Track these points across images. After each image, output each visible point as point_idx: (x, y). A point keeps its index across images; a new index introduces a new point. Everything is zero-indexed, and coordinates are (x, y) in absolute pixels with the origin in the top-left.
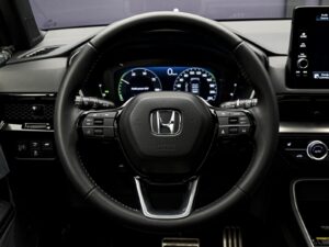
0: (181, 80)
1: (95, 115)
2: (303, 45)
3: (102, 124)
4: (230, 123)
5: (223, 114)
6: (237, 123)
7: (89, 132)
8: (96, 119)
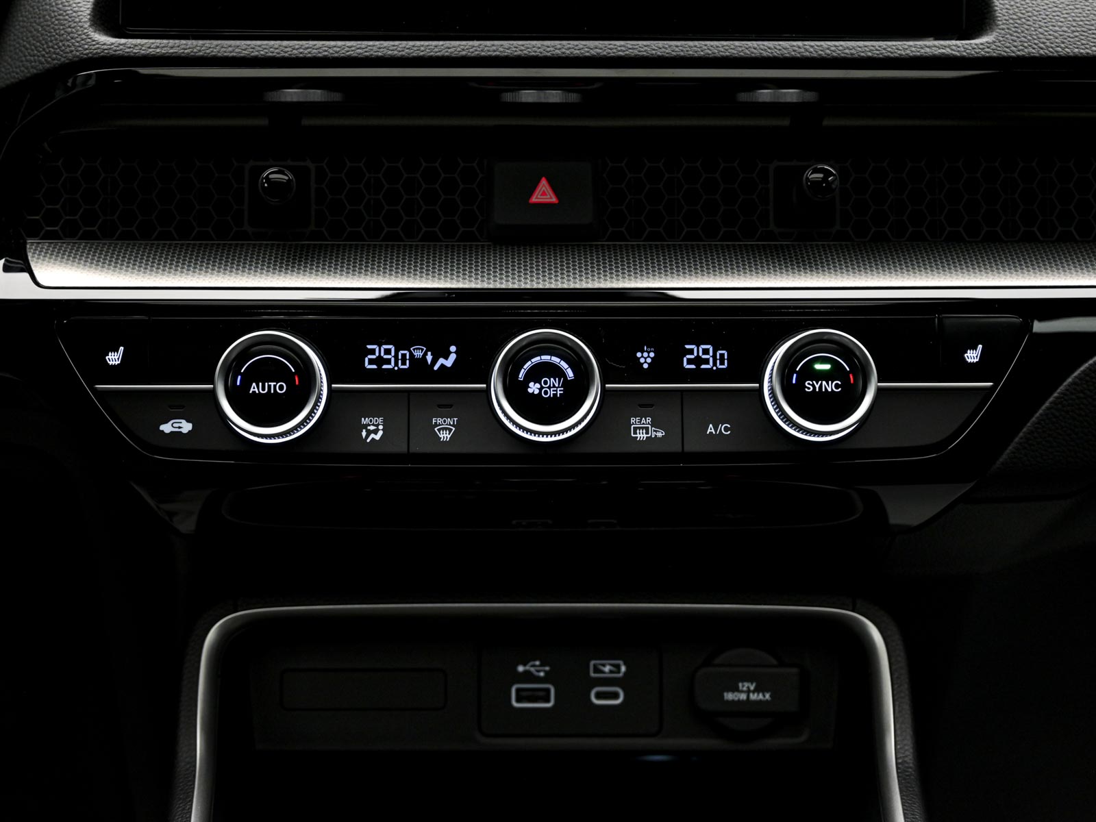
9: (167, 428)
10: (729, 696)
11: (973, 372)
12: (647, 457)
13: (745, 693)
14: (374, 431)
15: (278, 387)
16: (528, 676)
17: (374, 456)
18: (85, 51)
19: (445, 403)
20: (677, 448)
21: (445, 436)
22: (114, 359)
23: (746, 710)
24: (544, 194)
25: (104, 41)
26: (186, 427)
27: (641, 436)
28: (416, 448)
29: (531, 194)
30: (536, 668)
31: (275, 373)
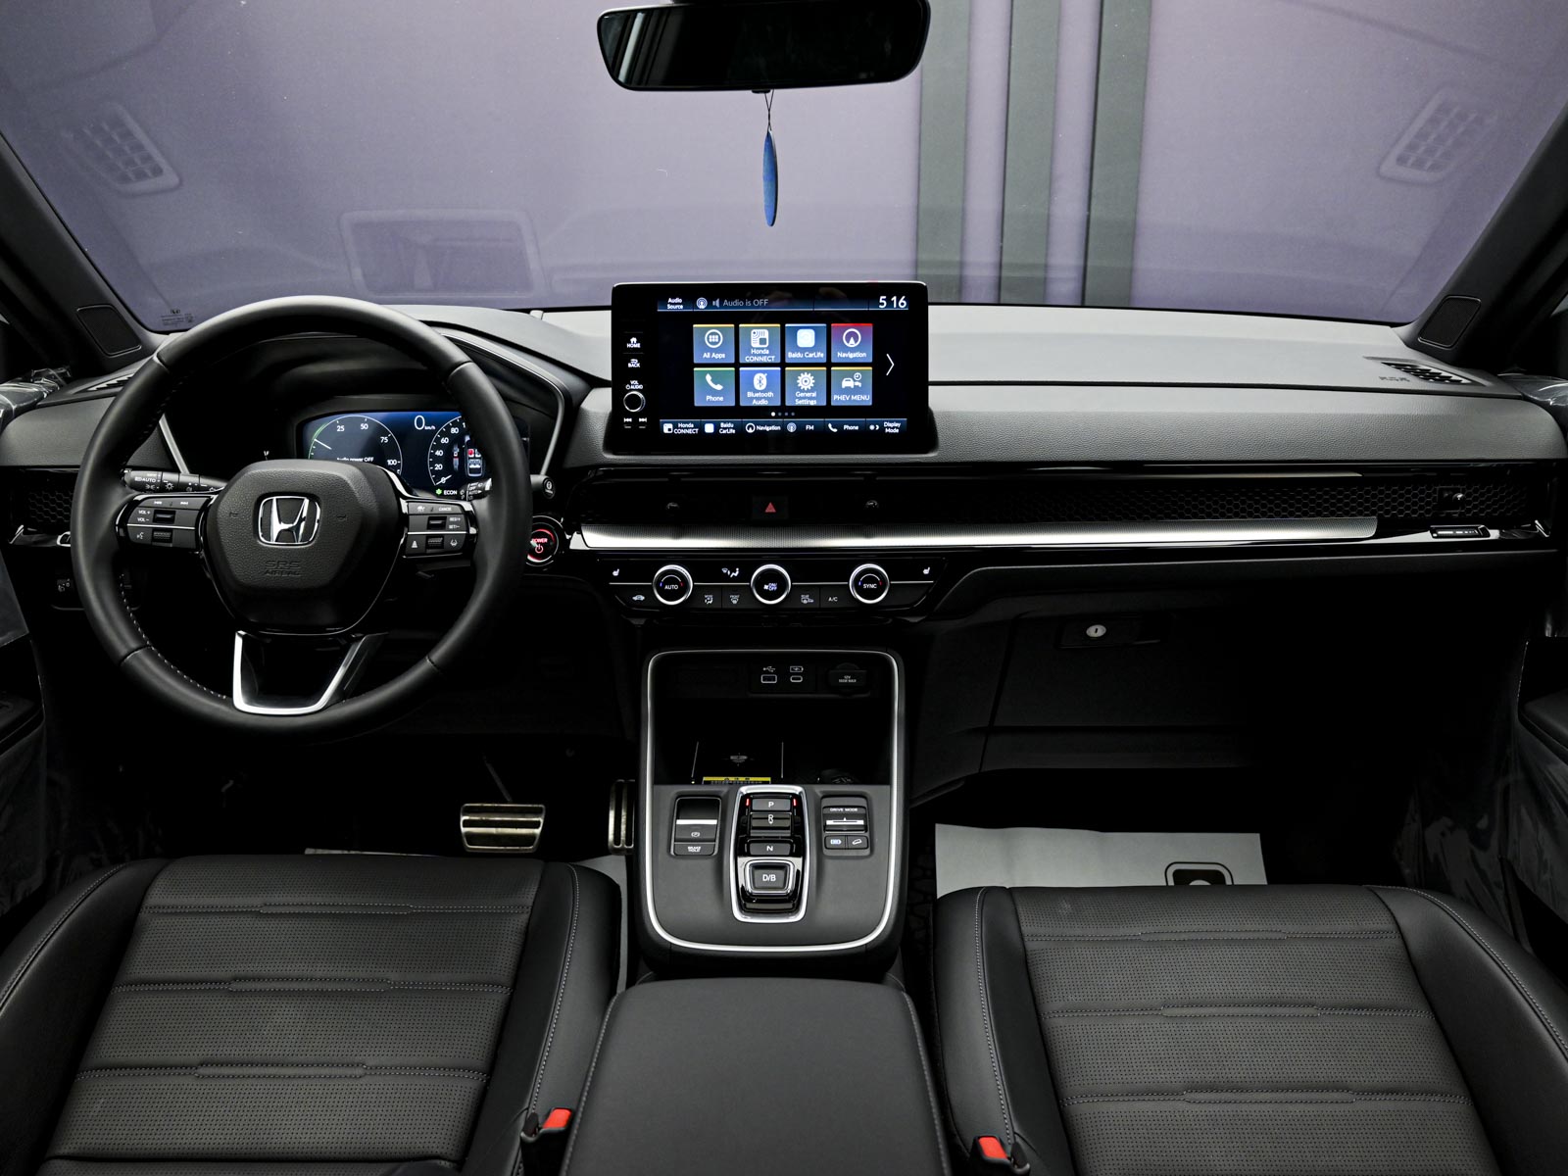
0: (445, 441)
1: (158, 503)
2: (634, 363)
3: (171, 521)
4: (430, 527)
5: (421, 508)
6: (442, 527)
7: (140, 536)
8: (158, 511)
9: (635, 598)
10: (841, 681)
11: (926, 577)
12: (807, 608)
13: (847, 679)
14: (709, 600)
15: (675, 587)
16: (767, 672)
17: (710, 608)
18: (601, 461)
19: (735, 590)
20: (818, 606)
21: (735, 602)
22: (616, 573)
23: (847, 685)
24: (770, 509)
25: (610, 457)
26: (642, 598)
27: (805, 602)
28: (725, 606)
29: (765, 508)
30: (770, 669)
31: (674, 581)
